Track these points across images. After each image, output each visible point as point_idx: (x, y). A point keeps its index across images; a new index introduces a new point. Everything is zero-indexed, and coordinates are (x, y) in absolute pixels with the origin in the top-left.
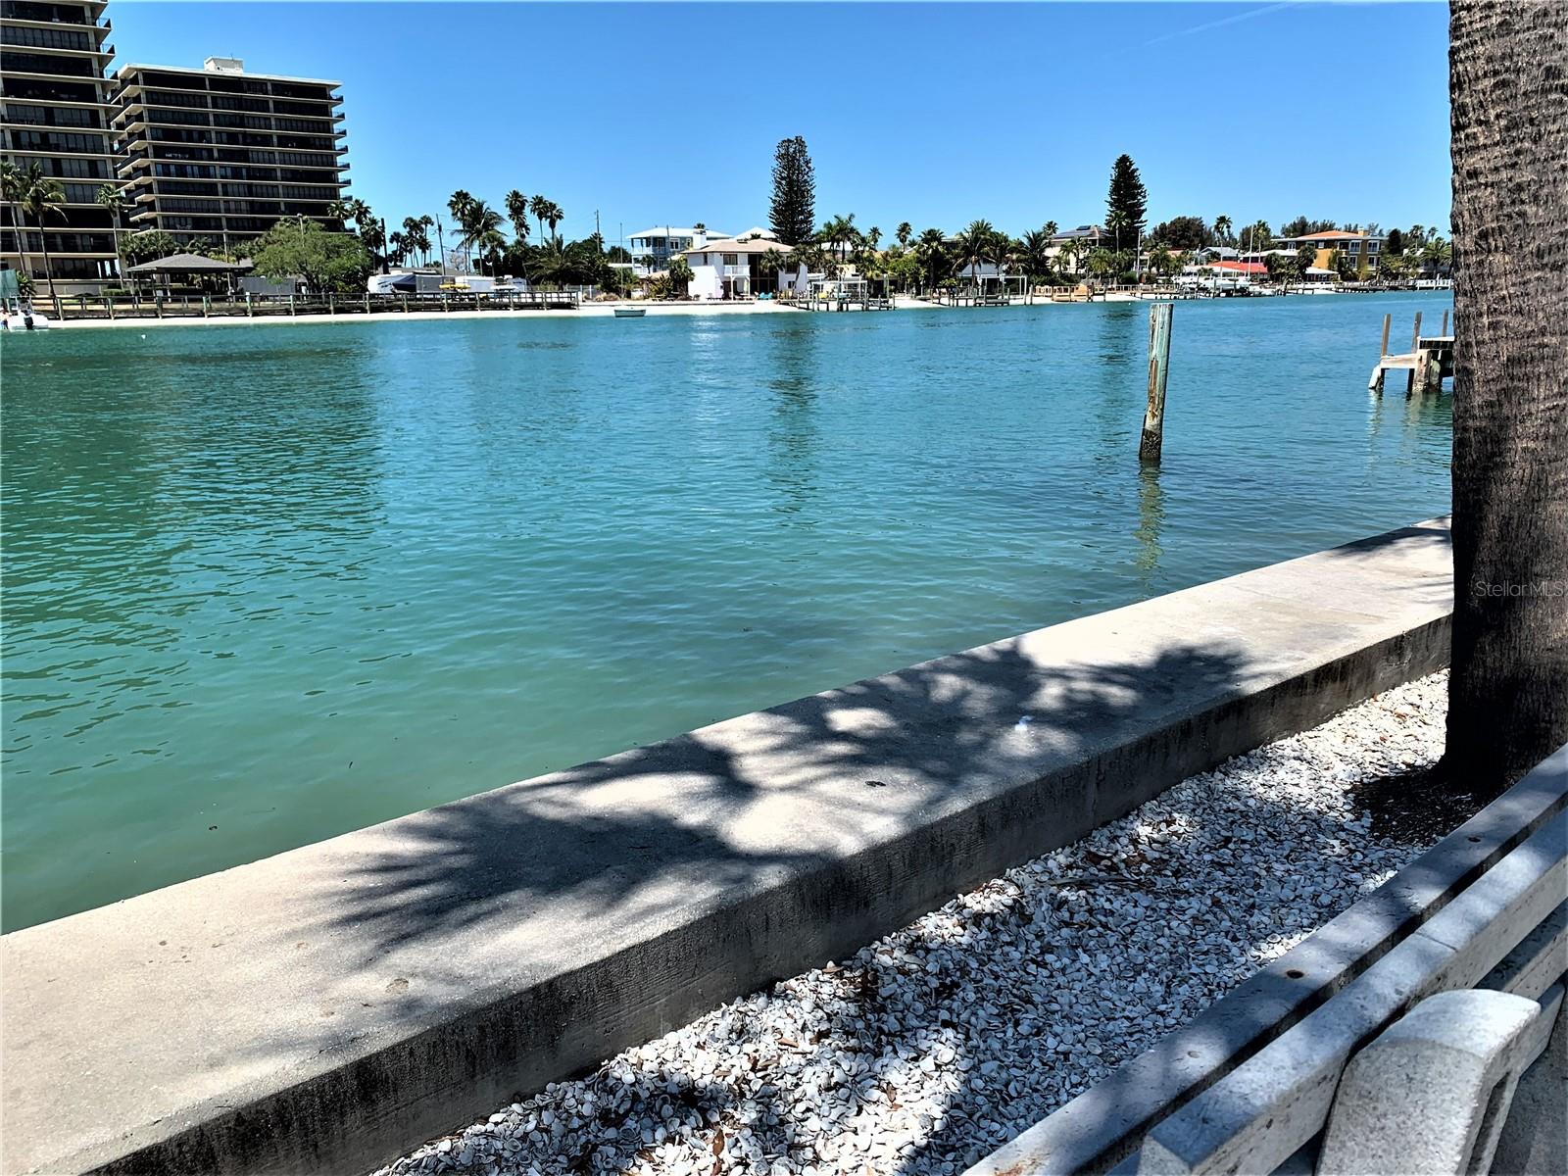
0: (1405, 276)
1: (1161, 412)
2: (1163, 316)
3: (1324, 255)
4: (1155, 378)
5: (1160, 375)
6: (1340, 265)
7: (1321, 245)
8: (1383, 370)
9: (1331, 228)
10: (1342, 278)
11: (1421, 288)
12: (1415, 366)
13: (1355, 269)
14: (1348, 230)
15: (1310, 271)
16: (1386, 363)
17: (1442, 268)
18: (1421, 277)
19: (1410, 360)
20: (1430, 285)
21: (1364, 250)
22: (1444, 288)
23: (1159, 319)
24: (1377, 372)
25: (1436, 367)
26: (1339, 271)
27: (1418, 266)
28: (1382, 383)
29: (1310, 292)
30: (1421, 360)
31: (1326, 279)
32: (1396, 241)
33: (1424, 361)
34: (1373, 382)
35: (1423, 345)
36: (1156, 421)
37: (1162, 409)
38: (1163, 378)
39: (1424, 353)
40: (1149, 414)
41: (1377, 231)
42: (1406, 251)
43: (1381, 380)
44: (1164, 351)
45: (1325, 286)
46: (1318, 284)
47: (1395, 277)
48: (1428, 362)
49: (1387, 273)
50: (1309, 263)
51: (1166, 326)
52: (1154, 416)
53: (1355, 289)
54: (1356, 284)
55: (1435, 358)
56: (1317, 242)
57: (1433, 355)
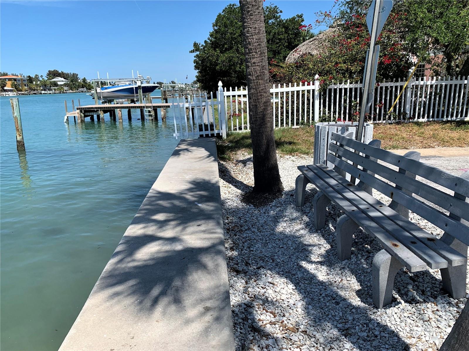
0: (37, 90)
1: (21, 134)
2: (16, 102)
3: (9, 83)
4: (18, 123)
5: (19, 122)
6: (15, 86)
7: (7, 80)
8: (68, 117)
9: (7, 75)
10: (17, 91)
11: (43, 94)
12: (76, 115)
13: (21, 88)
14: (13, 75)
15: (5, 88)
16: (68, 114)
17: (47, 88)
18: (42, 90)
19: (75, 113)
20: (45, 93)
21: (22, 82)
22: (50, 93)
23: (15, 103)
24: (66, 118)
25: (83, 115)
26: (16, 88)
27: (40, 87)
28: (68, 121)
29: (8, 95)
30: (78, 113)
31: (11, 91)
32: (30, 80)
33: (79, 114)
34: (65, 121)
35: (77, 109)
36: (21, 137)
37: (22, 133)
38: (20, 123)
39: (78, 111)
40: (18, 136)
41: (23, 76)
42: (34, 82)
43: (68, 120)
44: (19, 114)
45: (12, 93)
46: (9, 93)
47: (34, 90)
48: (80, 114)
49: (31, 89)
50: (5, 86)
51: (18, 106)
52: (20, 136)
53: (23, 94)
54: (23, 92)
55: (82, 113)
56: (5, 79)
57: (81, 112)
